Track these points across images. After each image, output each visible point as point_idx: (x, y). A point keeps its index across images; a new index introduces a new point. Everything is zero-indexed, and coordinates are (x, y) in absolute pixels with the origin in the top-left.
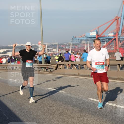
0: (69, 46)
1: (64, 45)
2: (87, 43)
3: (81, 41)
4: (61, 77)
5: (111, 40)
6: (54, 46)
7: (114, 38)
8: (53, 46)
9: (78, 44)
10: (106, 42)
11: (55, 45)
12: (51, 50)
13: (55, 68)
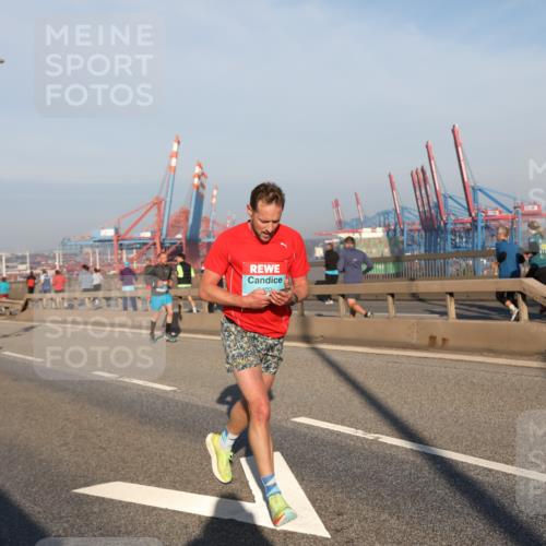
0: (54, 258)
1: (42, 256)
2: (94, 253)
3: (81, 248)
4: (32, 328)
5: (145, 247)
6: (22, 260)
7: (151, 242)
8: (18, 258)
9: (76, 255)
10: (135, 251)
11: (24, 257)
12: (14, 267)
13: (20, 307)
